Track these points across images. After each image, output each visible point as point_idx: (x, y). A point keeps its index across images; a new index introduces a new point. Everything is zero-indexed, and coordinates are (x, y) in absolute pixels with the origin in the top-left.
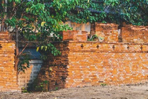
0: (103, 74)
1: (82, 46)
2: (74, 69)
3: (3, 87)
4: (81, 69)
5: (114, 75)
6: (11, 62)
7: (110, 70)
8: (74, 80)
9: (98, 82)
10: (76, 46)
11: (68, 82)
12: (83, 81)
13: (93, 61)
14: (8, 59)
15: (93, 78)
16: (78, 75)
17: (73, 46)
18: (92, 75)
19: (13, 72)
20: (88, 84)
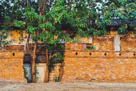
0: (95, 74)
1: (77, 54)
2: (69, 69)
3: (14, 79)
4: (75, 69)
5: (105, 75)
6: (21, 64)
7: (102, 71)
8: (69, 77)
9: (90, 79)
10: (72, 54)
11: (64, 78)
12: (77, 78)
13: (86, 64)
14: (18, 62)
15: (86, 76)
16: (73, 74)
17: (69, 54)
18: (85, 74)
19: (22, 70)
20: (81, 80)
